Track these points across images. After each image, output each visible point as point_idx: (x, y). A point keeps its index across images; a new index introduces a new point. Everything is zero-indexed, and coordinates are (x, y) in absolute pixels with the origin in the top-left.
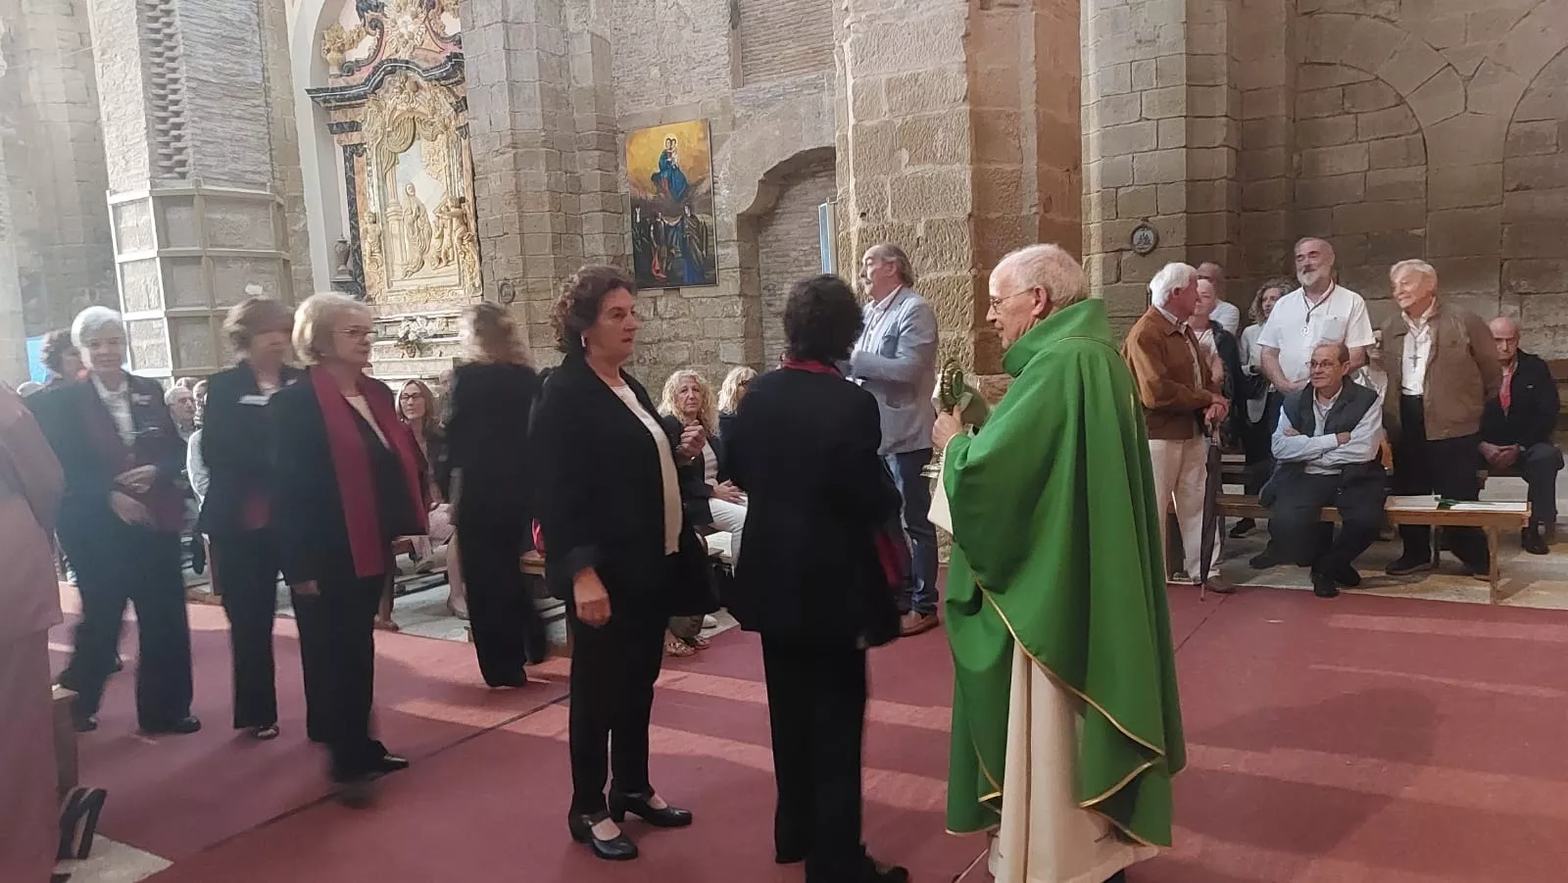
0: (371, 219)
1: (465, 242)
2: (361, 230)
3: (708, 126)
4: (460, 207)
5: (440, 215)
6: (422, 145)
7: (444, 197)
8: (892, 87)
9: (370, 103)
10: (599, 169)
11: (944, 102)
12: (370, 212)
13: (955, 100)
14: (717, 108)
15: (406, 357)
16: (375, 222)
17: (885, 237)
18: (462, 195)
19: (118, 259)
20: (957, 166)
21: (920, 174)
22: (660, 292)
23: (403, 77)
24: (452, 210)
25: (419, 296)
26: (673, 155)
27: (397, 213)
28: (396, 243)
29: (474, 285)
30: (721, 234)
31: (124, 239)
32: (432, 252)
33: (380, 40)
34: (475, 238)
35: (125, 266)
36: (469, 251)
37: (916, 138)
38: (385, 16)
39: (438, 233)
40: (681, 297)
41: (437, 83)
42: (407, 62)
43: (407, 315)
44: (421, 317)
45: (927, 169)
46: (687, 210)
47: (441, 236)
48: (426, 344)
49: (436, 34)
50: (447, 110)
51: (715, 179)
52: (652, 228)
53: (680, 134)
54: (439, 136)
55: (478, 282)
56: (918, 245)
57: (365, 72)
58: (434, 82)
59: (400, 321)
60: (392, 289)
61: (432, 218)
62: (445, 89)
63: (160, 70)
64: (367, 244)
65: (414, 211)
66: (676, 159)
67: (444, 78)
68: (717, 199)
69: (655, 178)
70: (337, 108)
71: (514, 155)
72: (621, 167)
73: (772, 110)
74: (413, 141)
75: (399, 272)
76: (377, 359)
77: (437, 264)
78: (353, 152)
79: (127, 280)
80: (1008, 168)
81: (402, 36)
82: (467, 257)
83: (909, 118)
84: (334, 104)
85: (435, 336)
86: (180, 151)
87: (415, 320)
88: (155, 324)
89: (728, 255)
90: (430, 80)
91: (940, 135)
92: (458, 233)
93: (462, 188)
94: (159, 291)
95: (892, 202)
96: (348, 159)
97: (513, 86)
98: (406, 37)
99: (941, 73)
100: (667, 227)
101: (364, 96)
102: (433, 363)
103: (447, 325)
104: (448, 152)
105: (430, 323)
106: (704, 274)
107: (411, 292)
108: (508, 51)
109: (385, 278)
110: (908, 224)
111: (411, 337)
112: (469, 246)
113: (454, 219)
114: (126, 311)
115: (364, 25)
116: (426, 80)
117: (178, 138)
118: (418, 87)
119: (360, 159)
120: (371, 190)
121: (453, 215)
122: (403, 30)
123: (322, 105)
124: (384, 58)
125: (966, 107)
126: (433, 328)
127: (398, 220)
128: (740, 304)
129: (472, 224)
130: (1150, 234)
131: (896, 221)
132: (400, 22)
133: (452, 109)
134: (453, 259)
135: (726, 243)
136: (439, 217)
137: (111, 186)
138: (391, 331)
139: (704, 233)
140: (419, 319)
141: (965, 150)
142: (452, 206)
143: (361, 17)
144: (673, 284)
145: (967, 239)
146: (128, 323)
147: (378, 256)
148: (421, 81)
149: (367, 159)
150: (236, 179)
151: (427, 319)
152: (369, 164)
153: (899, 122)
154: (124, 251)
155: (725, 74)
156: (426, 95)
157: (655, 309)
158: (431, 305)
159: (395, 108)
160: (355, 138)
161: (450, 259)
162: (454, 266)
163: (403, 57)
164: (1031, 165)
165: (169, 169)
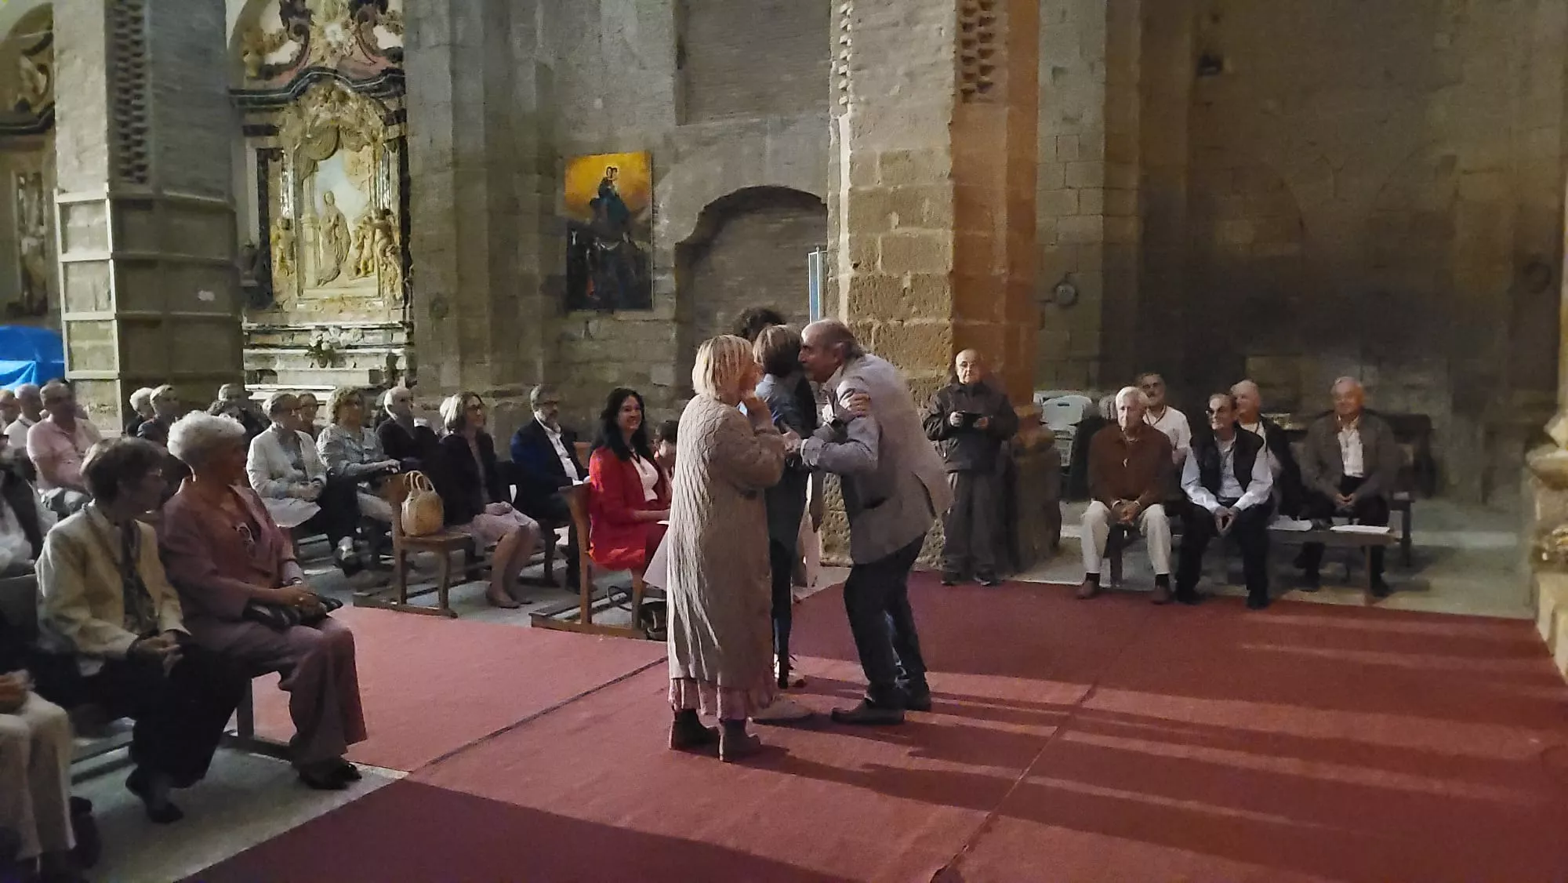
0: (284, 226)
1: (388, 254)
2: (273, 237)
3: (650, 159)
4: (383, 218)
5: (362, 225)
6: (344, 156)
7: (367, 208)
8: (886, 160)
9: (289, 109)
10: (538, 191)
11: (931, 177)
12: (283, 218)
13: (941, 176)
14: (660, 141)
15: (317, 367)
16: (287, 229)
17: (875, 286)
18: (387, 206)
19: (62, 258)
20: (940, 231)
21: (908, 235)
22: (593, 313)
23: (329, 87)
24: (376, 221)
25: (333, 305)
26: (613, 183)
27: (314, 221)
28: (309, 252)
29: (394, 296)
30: (658, 260)
31: (71, 238)
32: (350, 263)
33: (305, 47)
34: (399, 251)
35: (71, 267)
36: (390, 263)
37: (906, 204)
38: (313, 24)
39: (358, 243)
40: (614, 319)
41: (366, 94)
42: (336, 71)
43: (317, 324)
44: (334, 327)
45: (914, 231)
46: (625, 237)
47: (361, 247)
48: (339, 354)
49: (369, 47)
50: (375, 120)
51: (655, 209)
52: (588, 252)
53: (622, 165)
54: (365, 147)
55: (399, 294)
56: (904, 295)
57: (286, 78)
58: (363, 94)
59: (310, 330)
60: (302, 297)
61: (352, 227)
62: (374, 101)
63: (125, 75)
64: (277, 249)
65: (332, 220)
66: (617, 186)
67: (375, 91)
68: (656, 228)
69: (594, 203)
70: (252, 111)
71: (456, 173)
72: (559, 191)
73: (714, 148)
74: (335, 150)
75: (310, 279)
76: (283, 367)
77: (354, 274)
78: (267, 157)
79: (72, 279)
80: (984, 234)
81: (329, 44)
82: (389, 269)
83: (899, 187)
84: (250, 106)
85: (349, 347)
86: (140, 155)
87: (327, 330)
88: (101, 326)
89: (666, 282)
90: (359, 93)
91: (927, 202)
92: (380, 244)
93: (389, 199)
94: (109, 293)
95: (883, 257)
96: (263, 163)
97: (457, 108)
98: (334, 46)
99: (929, 153)
100: (604, 252)
101: (285, 101)
102: (347, 374)
103: (363, 336)
104: (375, 163)
105: (344, 334)
106: (640, 298)
107: (324, 301)
108: (454, 73)
109: (296, 286)
110: (895, 276)
111: (324, 347)
112: (391, 258)
113: (378, 231)
114: (67, 310)
115: (288, 29)
116: (355, 91)
117: (139, 143)
118: (344, 98)
119: (274, 163)
120: (285, 195)
121: (375, 227)
122: (330, 39)
123: (237, 106)
124: (308, 64)
125: (949, 183)
126: (345, 338)
127: (315, 229)
128: (674, 329)
129: (397, 237)
130: (1072, 290)
131: (885, 274)
132: (328, 31)
133: (381, 122)
134: (373, 271)
135: (664, 271)
136: (361, 228)
137: (59, 184)
138: (299, 339)
139: (641, 261)
140: (331, 329)
141: (949, 218)
142: (376, 218)
143: (285, 20)
144: (608, 306)
145: (948, 293)
146: (69, 323)
147: (289, 262)
148: (349, 91)
149: (283, 164)
150: (194, 186)
151: (340, 328)
152: (283, 170)
153: (891, 189)
154: (69, 250)
155: (670, 111)
156: (353, 105)
157: (587, 329)
158: (346, 315)
159: (317, 116)
160: (270, 142)
161: (370, 269)
162: (374, 277)
163: (329, 66)
164: (1002, 234)
165: (127, 173)
